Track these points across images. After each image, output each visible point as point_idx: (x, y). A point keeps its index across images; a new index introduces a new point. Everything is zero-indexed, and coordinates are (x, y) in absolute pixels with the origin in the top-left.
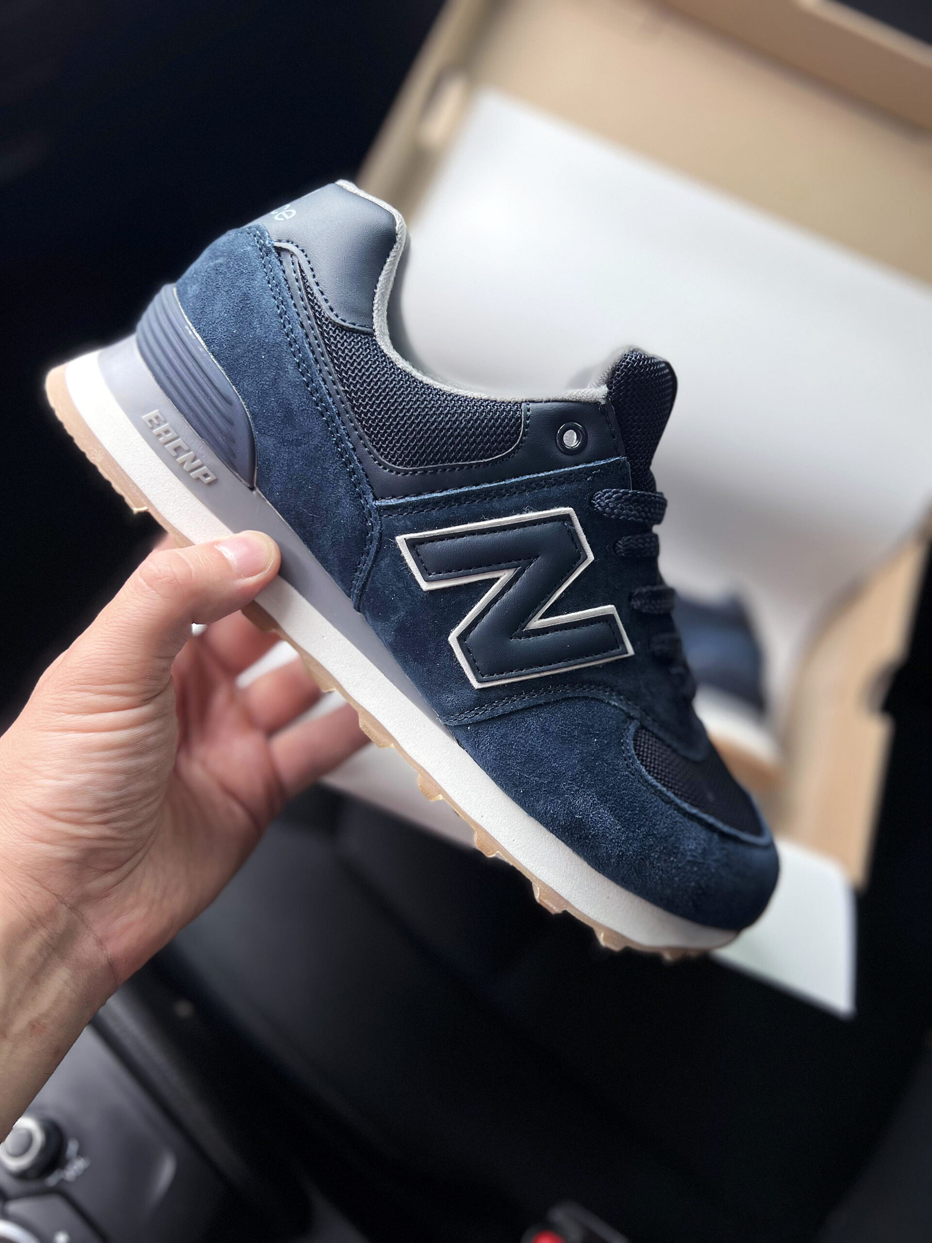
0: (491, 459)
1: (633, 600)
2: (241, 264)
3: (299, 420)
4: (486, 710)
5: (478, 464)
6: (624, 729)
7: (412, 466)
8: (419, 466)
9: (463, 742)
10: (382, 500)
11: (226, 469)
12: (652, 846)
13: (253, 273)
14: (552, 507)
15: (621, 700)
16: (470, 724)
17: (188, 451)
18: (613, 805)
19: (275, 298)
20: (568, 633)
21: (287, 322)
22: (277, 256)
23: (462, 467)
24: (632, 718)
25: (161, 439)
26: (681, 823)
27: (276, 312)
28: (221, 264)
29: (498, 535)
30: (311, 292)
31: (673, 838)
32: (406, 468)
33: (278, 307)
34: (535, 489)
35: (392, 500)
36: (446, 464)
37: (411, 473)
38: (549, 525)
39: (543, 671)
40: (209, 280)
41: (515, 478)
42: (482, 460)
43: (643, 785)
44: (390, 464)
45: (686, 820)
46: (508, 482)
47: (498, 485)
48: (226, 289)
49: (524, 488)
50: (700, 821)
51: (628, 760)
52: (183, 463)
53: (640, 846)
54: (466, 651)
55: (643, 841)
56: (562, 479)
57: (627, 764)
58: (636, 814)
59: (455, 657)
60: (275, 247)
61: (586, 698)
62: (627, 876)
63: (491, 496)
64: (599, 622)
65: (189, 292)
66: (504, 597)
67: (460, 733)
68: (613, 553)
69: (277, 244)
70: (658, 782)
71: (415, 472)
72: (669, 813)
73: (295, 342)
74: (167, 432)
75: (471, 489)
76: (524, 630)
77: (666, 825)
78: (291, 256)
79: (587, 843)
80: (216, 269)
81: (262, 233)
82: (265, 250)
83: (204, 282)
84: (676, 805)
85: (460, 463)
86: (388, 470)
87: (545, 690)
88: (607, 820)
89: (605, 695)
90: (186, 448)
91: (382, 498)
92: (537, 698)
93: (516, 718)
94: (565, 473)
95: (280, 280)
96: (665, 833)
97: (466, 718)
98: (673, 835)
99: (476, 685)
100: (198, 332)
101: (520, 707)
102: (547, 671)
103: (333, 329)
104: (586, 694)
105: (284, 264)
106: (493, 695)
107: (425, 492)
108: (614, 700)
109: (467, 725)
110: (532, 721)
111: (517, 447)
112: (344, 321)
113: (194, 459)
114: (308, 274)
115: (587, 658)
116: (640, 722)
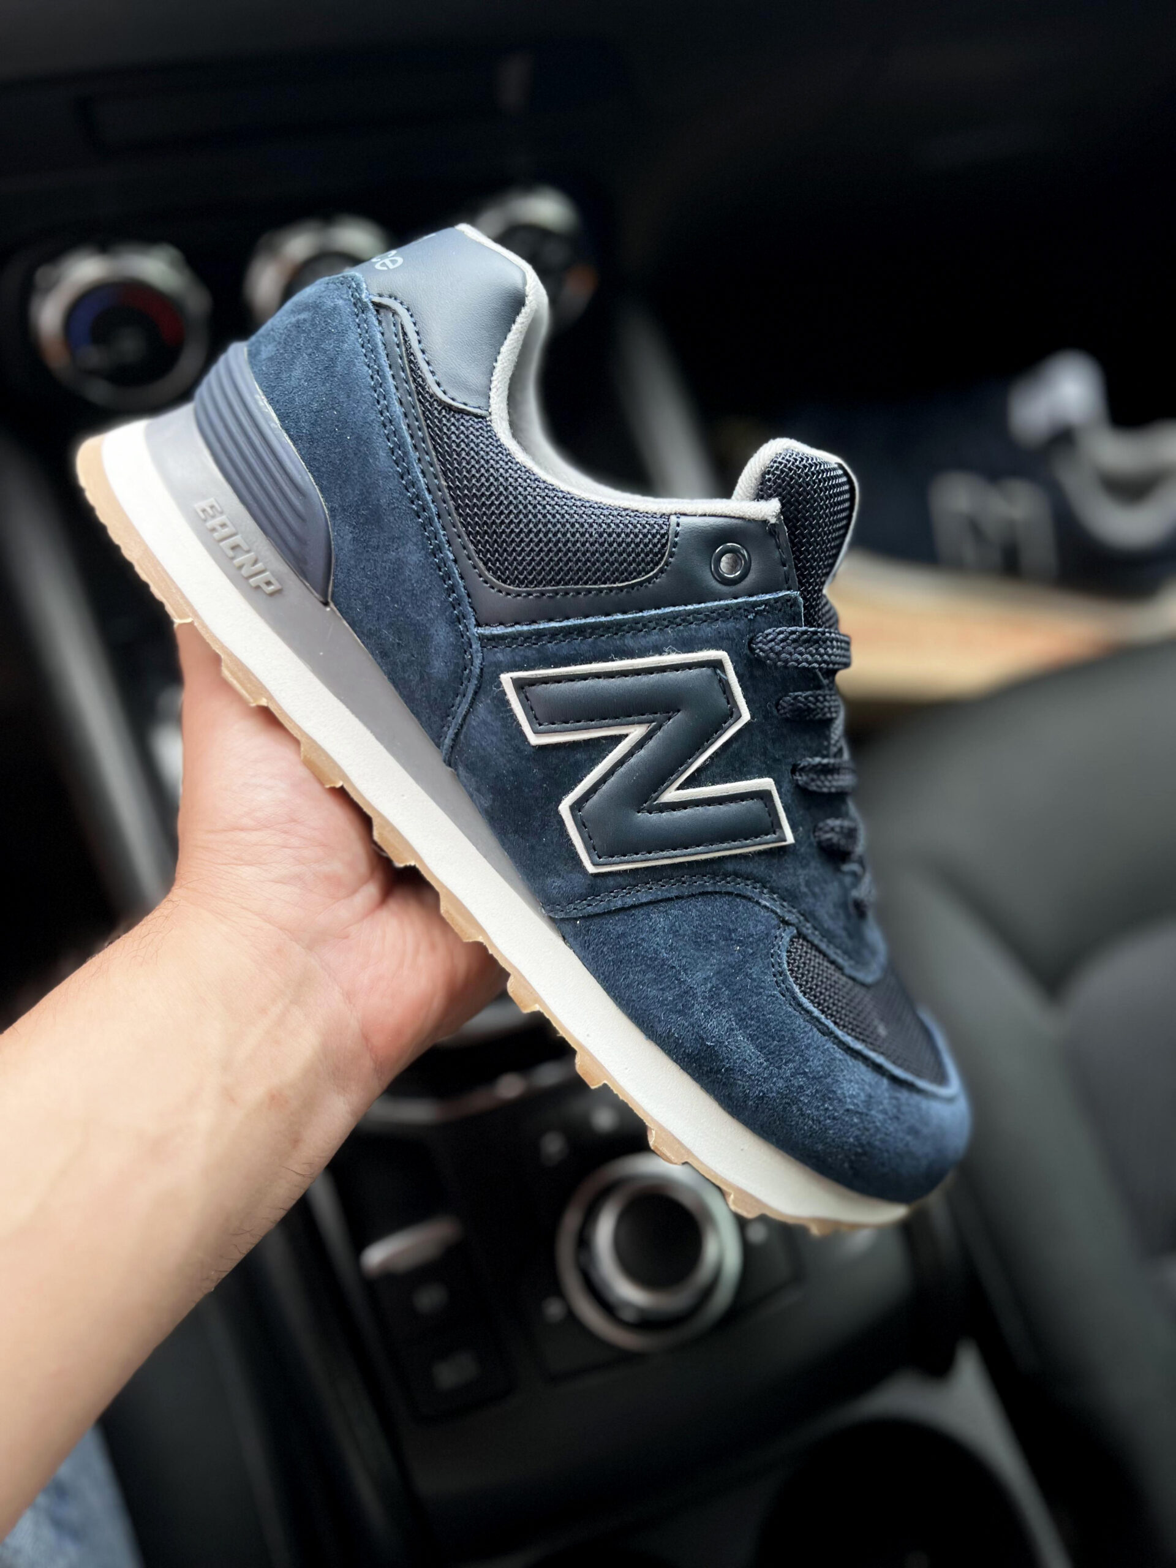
0: (626, 583)
1: (797, 774)
2: (329, 321)
3: (389, 521)
4: (602, 901)
5: (611, 590)
6: (776, 937)
7: (527, 586)
8: (536, 586)
9: (571, 939)
10: (487, 627)
11: (293, 577)
12: (801, 1087)
13: (343, 333)
14: (701, 649)
15: (773, 899)
16: (580, 918)
17: (248, 552)
18: (755, 1033)
19: (369, 366)
20: (711, 809)
21: (381, 398)
22: (375, 313)
23: (589, 591)
24: (787, 923)
25: (216, 535)
26: (840, 1060)
27: (369, 383)
28: (305, 320)
29: (629, 680)
30: (415, 361)
31: (829, 1080)
32: (518, 589)
33: (372, 377)
34: (680, 625)
35: (499, 628)
36: (569, 587)
37: (524, 594)
38: (694, 672)
39: (676, 857)
40: (289, 339)
41: (656, 609)
42: (615, 583)
43: (795, 1010)
44: (500, 583)
45: (848, 1058)
46: (646, 614)
47: (632, 618)
48: (310, 351)
49: (666, 623)
50: (866, 1059)
51: (778, 975)
52: (240, 567)
53: (786, 1087)
54: (581, 825)
55: (790, 1081)
56: (714, 614)
57: (776, 982)
58: (783, 1046)
59: (566, 831)
60: (374, 303)
61: (729, 894)
62: (768, 1125)
63: (623, 631)
64: (752, 799)
65: (262, 353)
66: (633, 760)
67: (568, 928)
68: (775, 712)
69: (377, 299)
70: (815, 1007)
71: (529, 594)
72: (826, 1047)
73: (391, 421)
74: (223, 525)
75: (598, 620)
76: (655, 803)
77: (822, 1062)
78: (393, 316)
79: (718, 1078)
80: (298, 325)
81: (358, 285)
82: (360, 306)
83: (282, 341)
84: (836, 1037)
85: (587, 586)
86: (496, 590)
87: (679, 881)
88: (746, 1051)
89: (753, 892)
90: (245, 547)
91: (487, 625)
92: (667, 890)
93: (639, 913)
94: (721, 607)
95: (376, 344)
96: (819, 1072)
97: (575, 909)
98: (829, 1075)
99: (591, 869)
100: (270, 403)
101: (644, 900)
102: (681, 856)
103: (439, 408)
104: (730, 889)
105: (384, 324)
106: (611, 882)
107: (541, 620)
108: (765, 899)
109: (576, 919)
110: (659, 919)
111: (662, 571)
112: (453, 399)
113: (256, 562)
114: (413, 338)
115: (733, 843)
116: (797, 929)
